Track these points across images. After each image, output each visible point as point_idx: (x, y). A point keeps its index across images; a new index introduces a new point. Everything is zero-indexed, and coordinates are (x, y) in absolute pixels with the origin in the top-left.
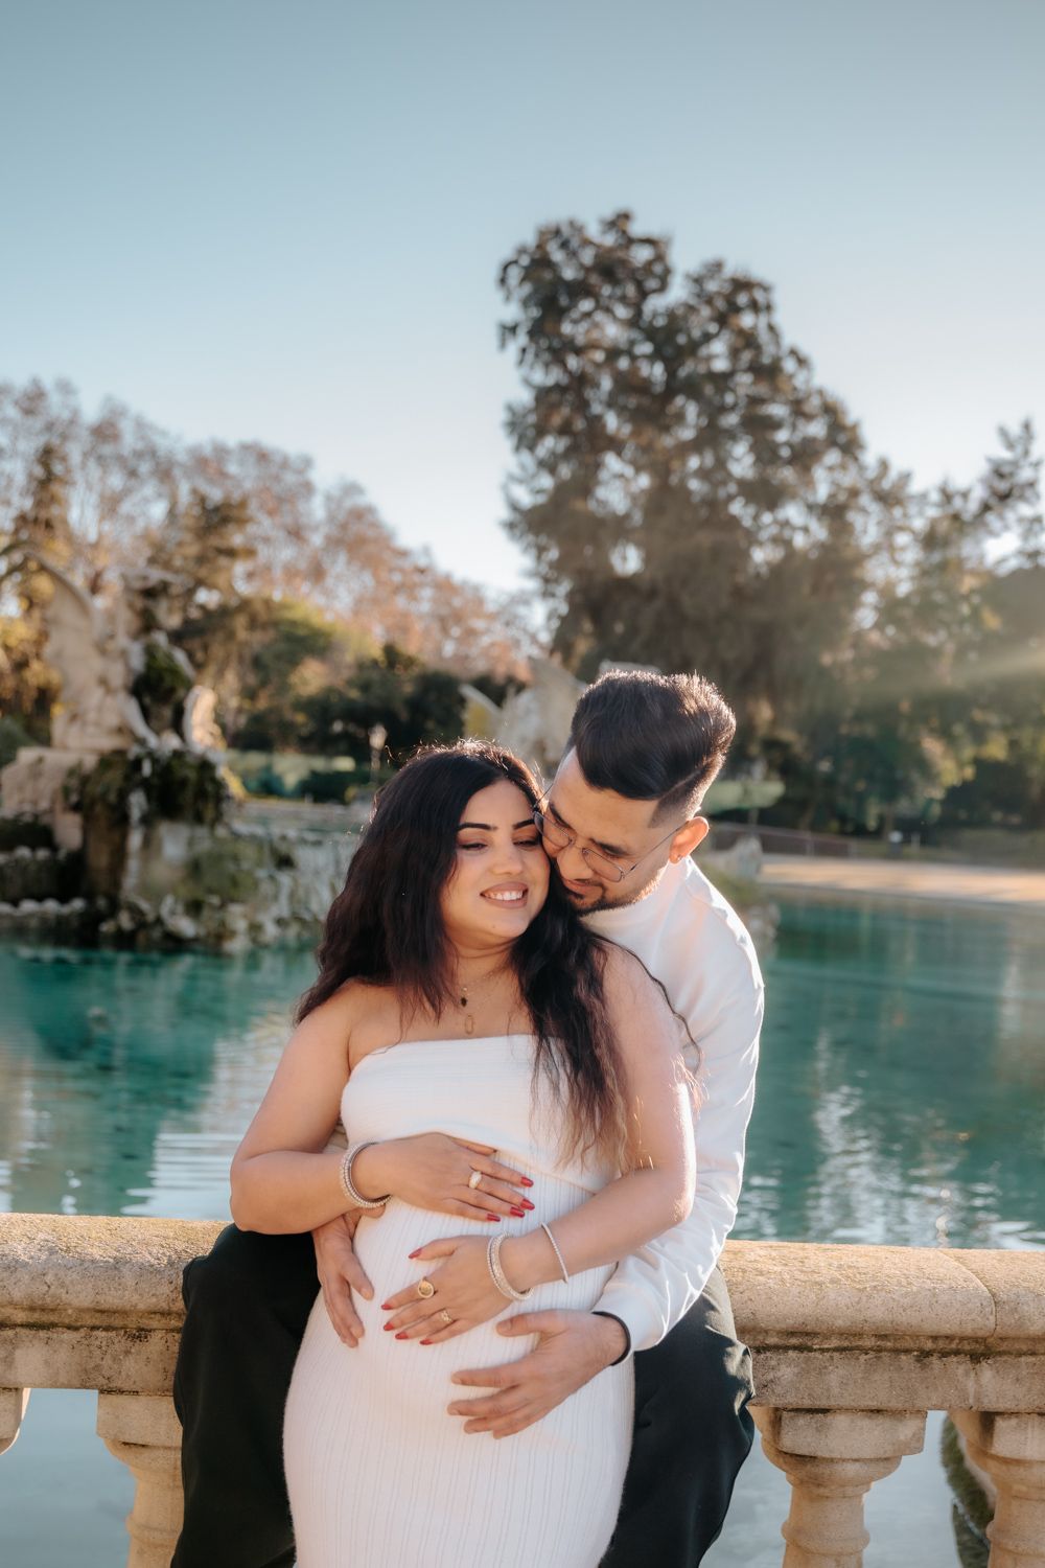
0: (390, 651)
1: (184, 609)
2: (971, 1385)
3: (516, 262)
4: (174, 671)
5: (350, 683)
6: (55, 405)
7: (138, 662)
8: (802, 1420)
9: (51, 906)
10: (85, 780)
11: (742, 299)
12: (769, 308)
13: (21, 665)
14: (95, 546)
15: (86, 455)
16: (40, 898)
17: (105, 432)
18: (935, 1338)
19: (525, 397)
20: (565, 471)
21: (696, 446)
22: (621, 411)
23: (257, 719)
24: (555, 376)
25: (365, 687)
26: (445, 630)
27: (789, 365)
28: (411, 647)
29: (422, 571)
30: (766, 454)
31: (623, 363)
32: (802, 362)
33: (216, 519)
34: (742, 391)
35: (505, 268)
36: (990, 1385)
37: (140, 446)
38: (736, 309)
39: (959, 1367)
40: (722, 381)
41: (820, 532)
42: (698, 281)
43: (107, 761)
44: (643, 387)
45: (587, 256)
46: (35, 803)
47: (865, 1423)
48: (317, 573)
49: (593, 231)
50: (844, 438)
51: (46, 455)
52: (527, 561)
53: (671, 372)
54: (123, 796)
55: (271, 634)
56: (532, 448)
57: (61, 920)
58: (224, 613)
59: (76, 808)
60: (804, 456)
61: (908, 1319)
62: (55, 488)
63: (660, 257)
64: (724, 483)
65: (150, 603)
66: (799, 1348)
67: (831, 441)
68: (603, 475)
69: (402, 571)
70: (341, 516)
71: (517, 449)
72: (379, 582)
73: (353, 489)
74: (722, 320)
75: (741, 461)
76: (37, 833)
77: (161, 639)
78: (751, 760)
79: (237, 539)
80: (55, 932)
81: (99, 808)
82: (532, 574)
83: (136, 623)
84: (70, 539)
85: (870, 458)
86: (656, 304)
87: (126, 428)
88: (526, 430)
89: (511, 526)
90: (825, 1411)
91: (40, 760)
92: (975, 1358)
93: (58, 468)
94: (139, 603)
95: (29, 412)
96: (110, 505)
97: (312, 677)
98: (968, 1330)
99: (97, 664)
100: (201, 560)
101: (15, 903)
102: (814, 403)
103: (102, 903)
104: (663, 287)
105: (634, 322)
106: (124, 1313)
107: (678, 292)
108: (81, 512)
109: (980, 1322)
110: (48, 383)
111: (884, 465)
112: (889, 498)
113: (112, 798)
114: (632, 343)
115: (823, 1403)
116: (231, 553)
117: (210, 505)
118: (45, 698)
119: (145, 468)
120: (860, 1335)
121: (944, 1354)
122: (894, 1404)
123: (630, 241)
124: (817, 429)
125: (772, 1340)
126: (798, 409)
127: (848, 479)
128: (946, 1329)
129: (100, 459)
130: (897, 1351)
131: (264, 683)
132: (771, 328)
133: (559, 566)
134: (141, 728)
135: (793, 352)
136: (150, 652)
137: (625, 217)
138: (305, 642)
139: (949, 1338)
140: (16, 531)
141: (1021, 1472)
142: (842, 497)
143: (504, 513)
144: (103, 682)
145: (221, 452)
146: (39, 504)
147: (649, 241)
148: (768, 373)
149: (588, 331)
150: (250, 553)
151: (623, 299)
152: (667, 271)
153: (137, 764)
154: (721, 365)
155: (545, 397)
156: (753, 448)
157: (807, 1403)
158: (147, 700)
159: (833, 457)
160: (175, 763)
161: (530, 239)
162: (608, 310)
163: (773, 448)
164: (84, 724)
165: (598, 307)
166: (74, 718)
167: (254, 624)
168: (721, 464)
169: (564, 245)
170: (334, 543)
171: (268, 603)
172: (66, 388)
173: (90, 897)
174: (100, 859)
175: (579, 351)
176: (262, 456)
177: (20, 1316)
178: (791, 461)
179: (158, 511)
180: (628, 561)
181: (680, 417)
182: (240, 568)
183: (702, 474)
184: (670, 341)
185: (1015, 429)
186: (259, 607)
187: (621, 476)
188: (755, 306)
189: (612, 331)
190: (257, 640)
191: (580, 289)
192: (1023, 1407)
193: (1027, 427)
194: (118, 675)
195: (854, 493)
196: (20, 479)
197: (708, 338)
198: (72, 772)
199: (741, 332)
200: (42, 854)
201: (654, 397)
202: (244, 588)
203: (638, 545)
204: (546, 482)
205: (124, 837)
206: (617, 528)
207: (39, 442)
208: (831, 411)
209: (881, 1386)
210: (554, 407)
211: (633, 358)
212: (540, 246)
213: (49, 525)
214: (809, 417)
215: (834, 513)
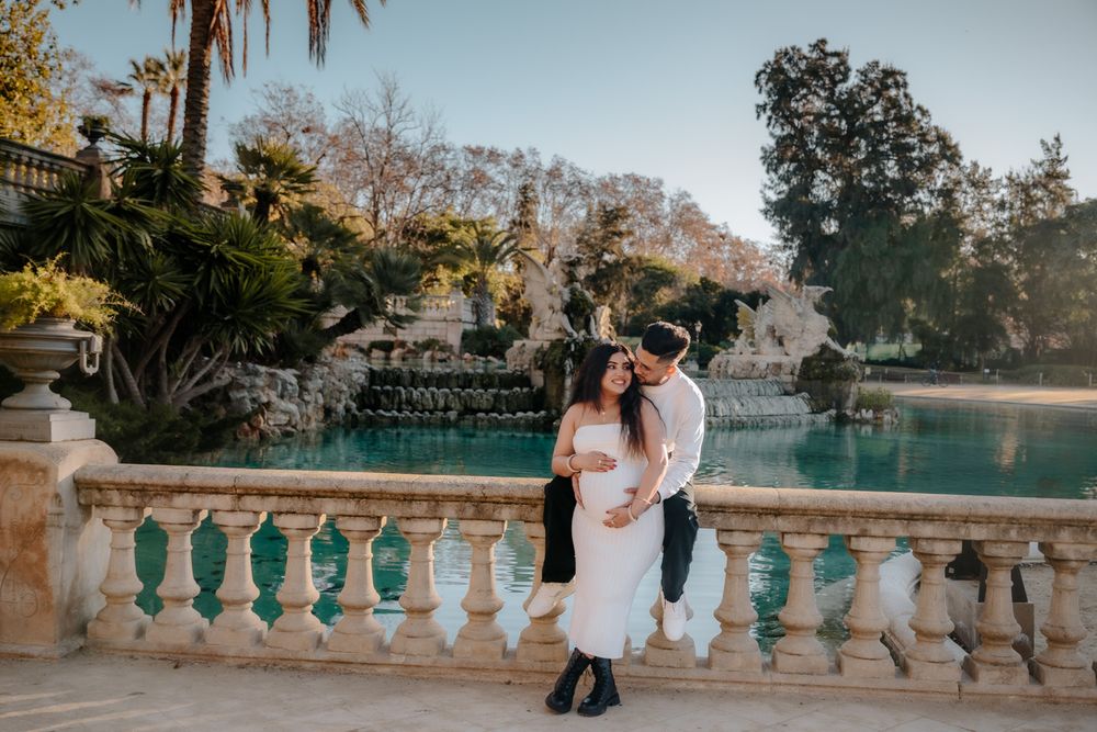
0: (704, 281)
1: (597, 264)
2: (775, 524)
3: (764, 71)
4: (585, 300)
5: (684, 299)
6: (529, 160)
7: (567, 297)
8: (725, 533)
9: (530, 414)
10: (544, 354)
11: (890, 81)
12: (905, 85)
13: (516, 297)
14: (550, 234)
15: (544, 187)
16: (525, 412)
17: (554, 173)
18: (763, 509)
19: (772, 143)
20: (794, 181)
21: (866, 163)
22: (824, 147)
23: (636, 319)
24: (788, 130)
25: (691, 301)
26: (737, 268)
27: (918, 115)
28: (716, 279)
29: (723, 237)
30: (906, 164)
31: (825, 121)
32: (924, 113)
33: (611, 217)
34: (891, 131)
35: (758, 75)
36: (781, 524)
37: (572, 179)
38: (888, 87)
39: (771, 518)
40: (880, 126)
41: (938, 204)
42: (864, 73)
43: (554, 344)
44: (836, 133)
45: (803, 65)
46: (522, 366)
47: (743, 534)
48: (667, 241)
49: (806, 51)
50: (950, 153)
51: (524, 189)
52: (776, 230)
53: (851, 124)
54: (562, 361)
55: (642, 274)
56: (776, 171)
57: (535, 420)
58: (617, 264)
59: (540, 368)
60: (927, 165)
61: (753, 503)
62: (530, 206)
63: (843, 63)
64: (883, 182)
65: (572, 269)
66: (722, 512)
67: (944, 156)
68: (816, 182)
69: (712, 237)
70: (679, 210)
71: (768, 172)
72: (700, 243)
73: (686, 195)
74: (878, 94)
75: (892, 169)
76: (524, 380)
77: (578, 285)
78: (903, 331)
79: (623, 228)
80: (533, 426)
81: (551, 367)
82: (778, 237)
83: (566, 279)
84: (538, 231)
85: (966, 162)
86: (842, 87)
87: (565, 171)
88: (772, 161)
89: (766, 212)
90: (732, 531)
91: (524, 345)
92: (776, 515)
93: (531, 195)
94: (567, 270)
95: (515, 166)
96: (559, 211)
97: (664, 296)
98: (771, 506)
99: (548, 298)
100: (604, 239)
101: (514, 414)
102: (932, 136)
103: (554, 412)
104: (845, 79)
105: (829, 99)
106: (530, 499)
107: (854, 80)
108: (543, 216)
109: (776, 504)
110: (524, 151)
111: (975, 165)
112: (979, 183)
113: (557, 362)
114: (829, 109)
115: (730, 528)
116: (620, 234)
117: (608, 209)
118: (528, 312)
119: (575, 191)
120: (739, 508)
121: (766, 514)
122: (752, 529)
123: (827, 55)
124: (935, 149)
125: (714, 509)
126: (923, 138)
127: (954, 175)
128: (764, 506)
129: (552, 187)
130: (751, 513)
131: (639, 302)
132: (906, 96)
133: (792, 232)
134: (570, 329)
135: (919, 108)
136: (573, 292)
137: (823, 42)
138: (662, 277)
139: (767, 509)
140: (511, 228)
141: (793, 551)
142: (950, 186)
143: (763, 206)
144: (551, 307)
145: (614, 179)
146: (522, 214)
147: (836, 54)
148: (906, 120)
149: (804, 105)
150: (630, 233)
151: (823, 87)
152: (848, 70)
153: (568, 345)
154: (878, 118)
155: (782, 142)
156: (898, 162)
157: (725, 528)
158: (572, 316)
159: (944, 164)
160: (586, 345)
161: (772, 59)
162: (815, 93)
163: (910, 161)
164: (543, 327)
165: (810, 92)
166: (539, 325)
167: (632, 271)
168: (881, 171)
169: (790, 60)
170: (675, 224)
171: (639, 259)
172: (534, 152)
173: (548, 409)
174: (552, 391)
175: (799, 117)
176: (637, 181)
177: (503, 500)
178: (919, 169)
179: (583, 213)
180: (831, 227)
181: (857, 148)
182: (626, 241)
183: (871, 177)
184: (850, 107)
185: (1050, 141)
186: (635, 261)
187: (826, 181)
188: (897, 85)
189: (818, 105)
190: (636, 278)
191: (801, 83)
192: (792, 530)
193: (1057, 139)
194: (558, 304)
195: (958, 183)
196: (512, 201)
197: (871, 104)
198: (538, 351)
199: (890, 99)
200: (525, 390)
201: (842, 138)
202: (628, 251)
203: (835, 218)
204: (785, 187)
205: (563, 381)
206: (825, 210)
207: (520, 183)
208: (942, 139)
209: (748, 523)
210: (788, 147)
211: (830, 118)
212: (776, 62)
213: (527, 225)
214: (930, 143)
215: (946, 194)
